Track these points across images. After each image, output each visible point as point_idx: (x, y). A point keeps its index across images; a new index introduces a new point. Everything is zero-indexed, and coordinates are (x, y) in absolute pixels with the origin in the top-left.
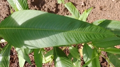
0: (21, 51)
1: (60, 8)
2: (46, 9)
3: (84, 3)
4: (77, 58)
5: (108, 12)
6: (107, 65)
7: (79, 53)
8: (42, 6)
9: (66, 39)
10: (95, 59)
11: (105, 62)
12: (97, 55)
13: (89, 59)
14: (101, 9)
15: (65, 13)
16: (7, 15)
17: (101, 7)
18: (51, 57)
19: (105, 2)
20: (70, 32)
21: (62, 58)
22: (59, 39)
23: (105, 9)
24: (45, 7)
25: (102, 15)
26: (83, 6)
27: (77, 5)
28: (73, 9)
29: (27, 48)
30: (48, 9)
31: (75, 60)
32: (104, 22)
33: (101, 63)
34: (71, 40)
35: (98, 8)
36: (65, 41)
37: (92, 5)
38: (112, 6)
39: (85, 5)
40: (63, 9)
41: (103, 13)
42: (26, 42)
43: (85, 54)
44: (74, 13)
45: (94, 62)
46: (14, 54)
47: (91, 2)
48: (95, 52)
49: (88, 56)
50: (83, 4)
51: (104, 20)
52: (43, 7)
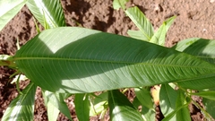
0: (53, 96)
1: (116, 15)
2: (92, 18)
3: (160, 5)
4: (148, 106)
5: (203, 22)
6: (201, 117)
7: (152, 97)
8: (84, 12)
9: (133, 77)
10: (182, 110)
11: (199, 114)
12: (185, 103)
13: (171, 110)
14: (190, 17)
15: (126, 26)
16: (24, 28)
17: (189, 14)
18: (104, 105)
19: (198, 5)
20: (140, 65)
21: (124, 107)
22: (120, 76)
23: (198, 17)
24: (90, 14)
25: (193, 27)
26: (157, 12)
27: (146, 10)
28: (140, 19)
29: (67, 92)
30: (96, 18)
31: (145, 111)
32: (196, 42)
33: (192, 114)
34: (142, 79)
35: (184, 15)
36: (131, 79)
37: (174, 10)
38: (210, 11)
39: (162, 10)
40: (122, 17)
41: (194, 24)
42: (65, 82)
43: (163, 101)
44: (143, 26)
45: (181, 115)
46: (36, 98)
47: (171, 4)
48: (182, 98)
49: (169, 104)
50: (157, 8)
51: (197, 39)
52: (87, 14)
